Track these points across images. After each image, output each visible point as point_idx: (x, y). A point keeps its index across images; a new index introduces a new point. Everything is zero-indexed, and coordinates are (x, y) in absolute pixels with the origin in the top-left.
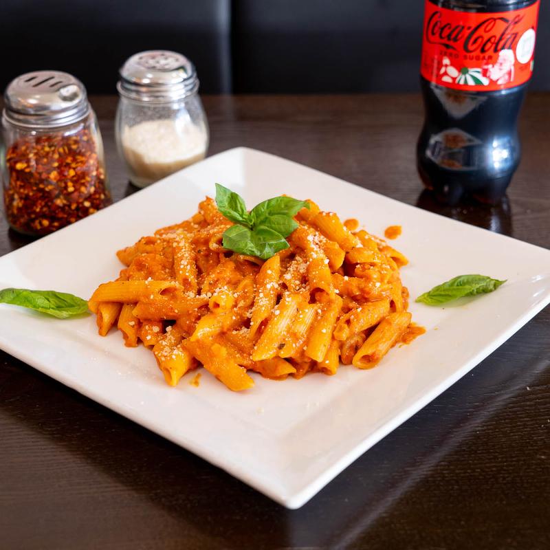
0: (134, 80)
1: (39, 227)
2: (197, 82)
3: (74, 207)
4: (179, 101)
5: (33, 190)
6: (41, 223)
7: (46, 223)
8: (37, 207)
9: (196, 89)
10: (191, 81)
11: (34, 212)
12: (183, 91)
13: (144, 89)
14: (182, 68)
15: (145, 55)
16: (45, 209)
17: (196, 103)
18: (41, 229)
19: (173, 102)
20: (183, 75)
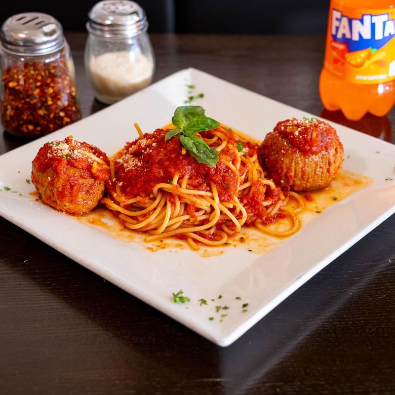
0: (99, 21)
1: (26, 131)
2: (147, 24)
3: (52, 116)
4: (133, 38)
5: (21, 103)
6: (27, 128)
7: (31, 127)
8: (24, 115)
9: (146, 29)
10: (142, 23)
11: (22, 119)
12: (136, 30)
13: (106, 28)
14: (135, 13)
16: (30, 117)
17: (145, 40)
18: (27, 132)
20: (136, 18)
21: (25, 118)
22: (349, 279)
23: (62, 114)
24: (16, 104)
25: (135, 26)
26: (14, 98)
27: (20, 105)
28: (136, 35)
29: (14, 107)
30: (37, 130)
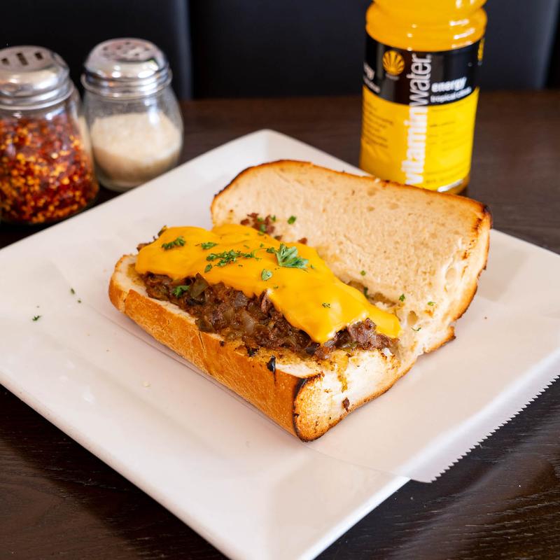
2: (170, 72)
4: (151, 96)
9: (169, 81)
10: (163, 73)
12: (155, 85)
14: (152, 59)
15: (109, 44)
17: (170, 99)
19: (144, 98)
20: (153, 67)
25: (153, 79)
28: (155, 91)
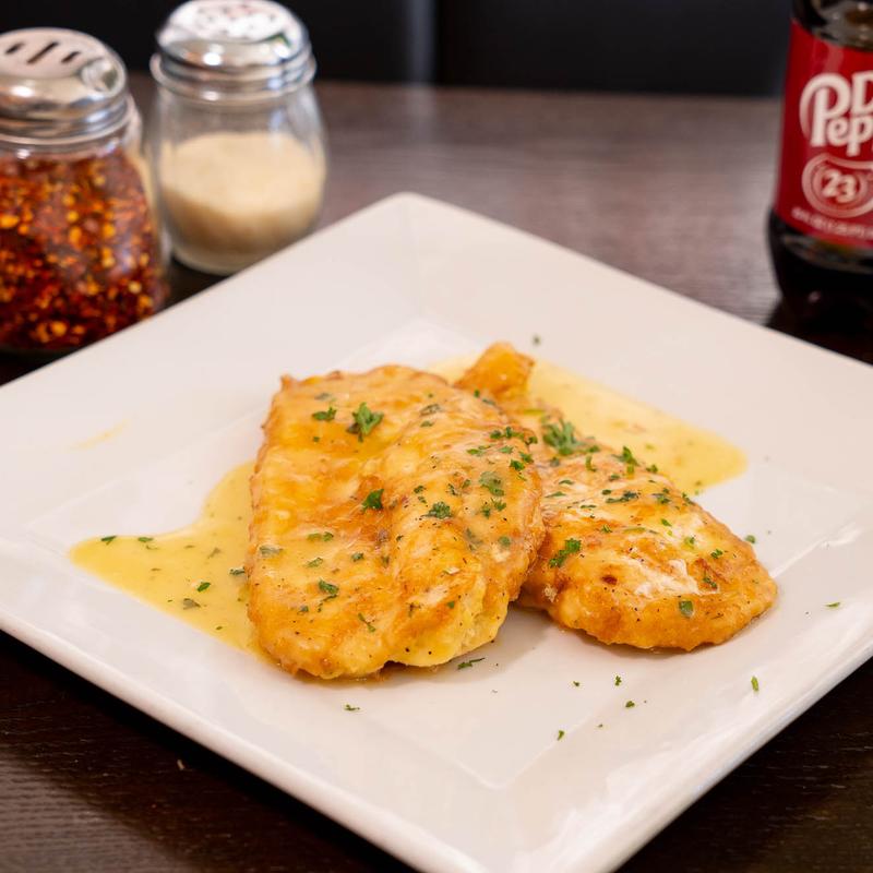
21: (44, 304)
22: (819, 786)
23: (135, 287)
24: (20, 270)
26: (12, 256)
27: (31, 274)
29: (14, 279)
30: (76, 335)
